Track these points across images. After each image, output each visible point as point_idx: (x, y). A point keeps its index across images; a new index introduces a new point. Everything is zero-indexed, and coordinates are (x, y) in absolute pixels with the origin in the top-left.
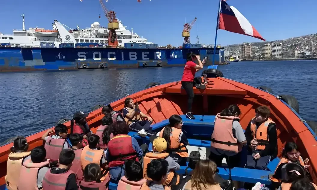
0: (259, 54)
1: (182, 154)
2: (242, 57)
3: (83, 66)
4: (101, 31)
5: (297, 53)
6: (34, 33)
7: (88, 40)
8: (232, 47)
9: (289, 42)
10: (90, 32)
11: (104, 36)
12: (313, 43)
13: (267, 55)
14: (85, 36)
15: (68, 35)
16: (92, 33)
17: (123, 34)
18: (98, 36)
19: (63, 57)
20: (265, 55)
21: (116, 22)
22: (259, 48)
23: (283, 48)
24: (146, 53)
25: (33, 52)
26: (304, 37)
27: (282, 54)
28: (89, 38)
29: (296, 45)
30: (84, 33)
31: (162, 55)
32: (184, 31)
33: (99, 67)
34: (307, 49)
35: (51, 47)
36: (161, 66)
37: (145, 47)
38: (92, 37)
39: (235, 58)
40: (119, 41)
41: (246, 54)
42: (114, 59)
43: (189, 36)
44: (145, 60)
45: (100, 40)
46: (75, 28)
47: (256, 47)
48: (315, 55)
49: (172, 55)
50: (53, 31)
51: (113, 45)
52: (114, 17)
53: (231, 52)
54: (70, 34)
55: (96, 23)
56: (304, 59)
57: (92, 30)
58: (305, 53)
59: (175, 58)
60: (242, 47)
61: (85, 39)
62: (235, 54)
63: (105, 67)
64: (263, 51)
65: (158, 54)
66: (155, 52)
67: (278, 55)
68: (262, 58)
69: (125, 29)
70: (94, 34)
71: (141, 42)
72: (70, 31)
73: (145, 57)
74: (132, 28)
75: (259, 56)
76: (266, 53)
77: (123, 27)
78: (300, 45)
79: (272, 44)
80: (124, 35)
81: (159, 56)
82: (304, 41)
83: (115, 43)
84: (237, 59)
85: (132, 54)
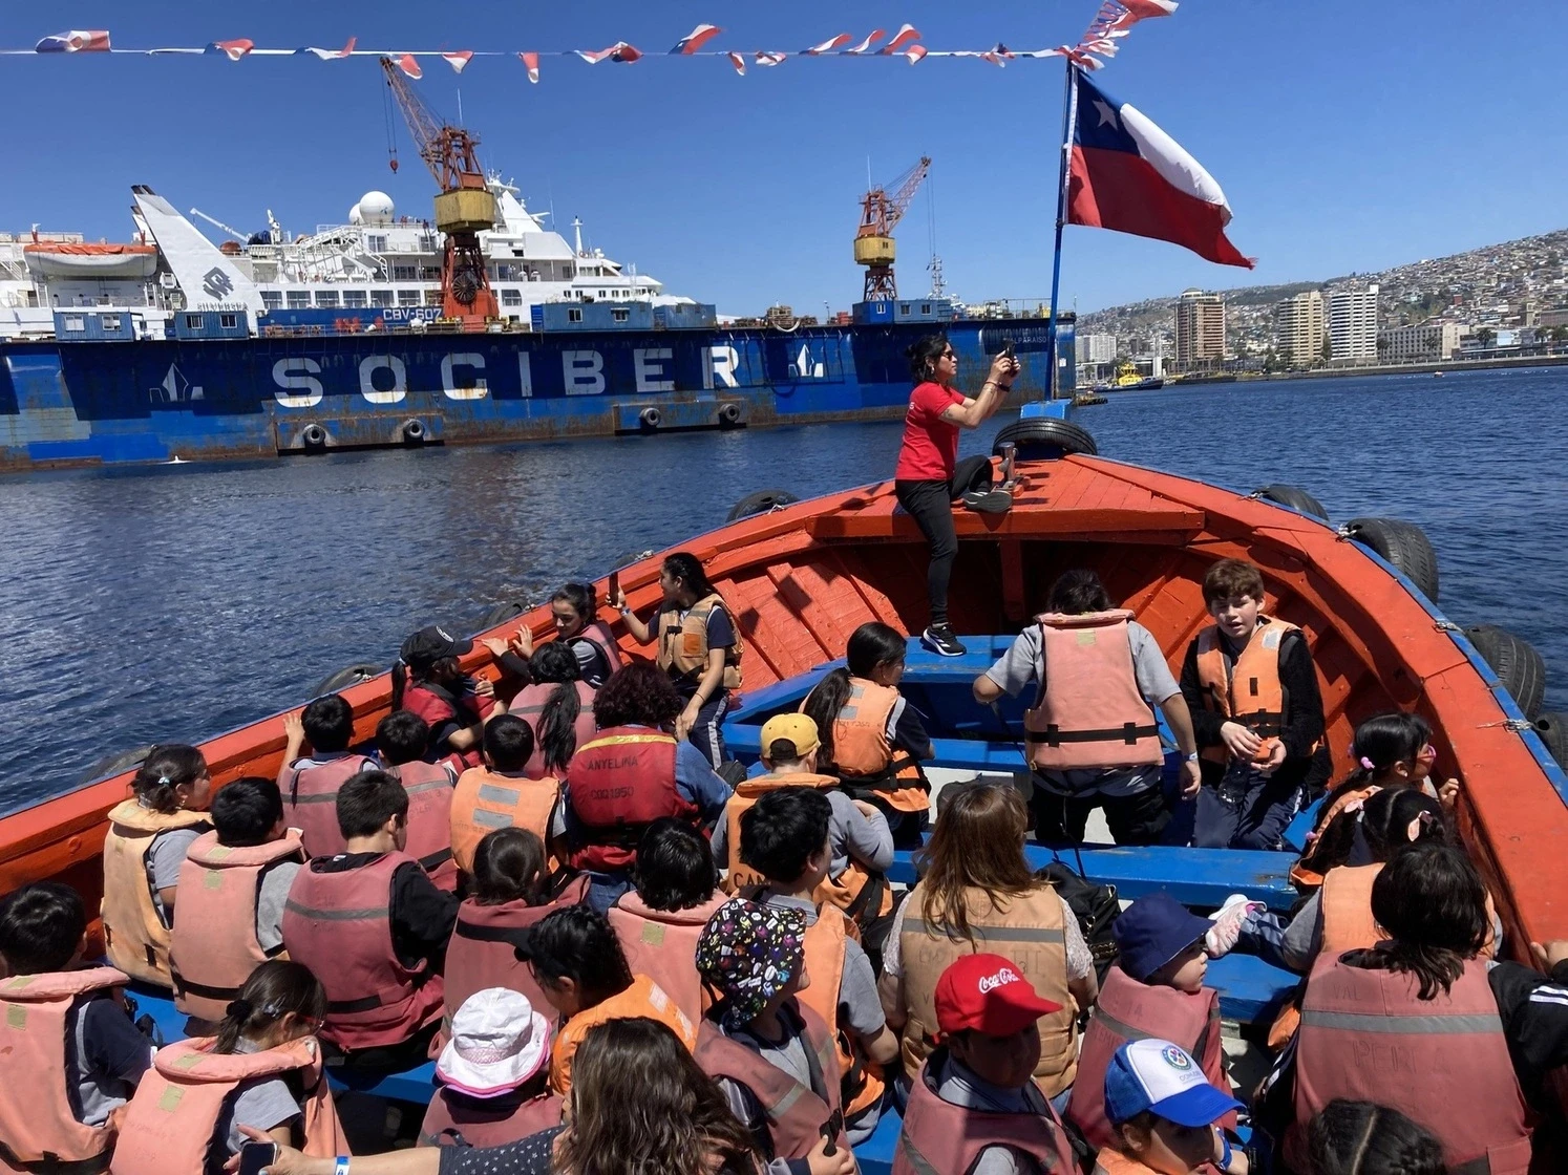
0: (1265, 346)
1: (899, 800)
2: (1181, 366)
3: (305, 437)
4: (405, 240)
5: (1452, 334)
6: (21, 264)
7: (334, 294)
8: (1134, 313)
9: (1413, 280)
10: (343, 249)
11: (420, 269)
12: (1530, 283)
13: (1305, 352)
14: (312, 271)
15: (216, 271)
16: (351, 254)
17: (527, 256)
18: (384, 266)
19: (189, 390)
20: (1297, 350)
21: (481, 189)
22: (1265, 318)
23: (1386, 310)
24: (653, 354)
25: (14, 365)
26: (1490, 253)
27: (1381, 345)
28: (338, 279)
29: (1445, 297)
30: (310, 258)
31: (744, 365)
32: (866, 232)
33: (398, 437)
34: (1505, 315)
35: (117, 337)
36: (742, 426)
37: (649, 324)
38: (356, 275)
39: (1146, 370)
40: (506, 293)
41: (1200, 348)
42: (477, 393)
43: (892, 261)
44: (651, 392)
45: (402, 293)
46: (260, 231)
47: (1252, 314)
48: (1543, 345)
49: (795, 362)
50: (131, 251)
51: (469, 319)
52: (467, 160)
53: (1127, 340)
54: (227, 264)
55: (376, 200)
56: (1486, 367)
57: (352, 236)
58: (1495, 335)
59: (813, 382)
60: (1181, 316)
61: (313, 288)
62: (1145, 348)
63: (428, 437)
64: (1286, 335)
65: (723, 359)
66: (704, 350)
67: (1359, 348)
68: (1281, 367)
69: (537, 229)
70: (365, 259)
71: (626, 293)
72: (229, 244)
73: (649, 378)
74: (577, 222)
75: (1265, 357)
76: (1297, 339)
77: (525, 215)
78: (1468, 293)
79: (1332, 293)
80: (533, 262)
81: (725, 371)
82: (1486, 273)
83: (480, 306)
84: (1159, 372)
85: (577, 364)
